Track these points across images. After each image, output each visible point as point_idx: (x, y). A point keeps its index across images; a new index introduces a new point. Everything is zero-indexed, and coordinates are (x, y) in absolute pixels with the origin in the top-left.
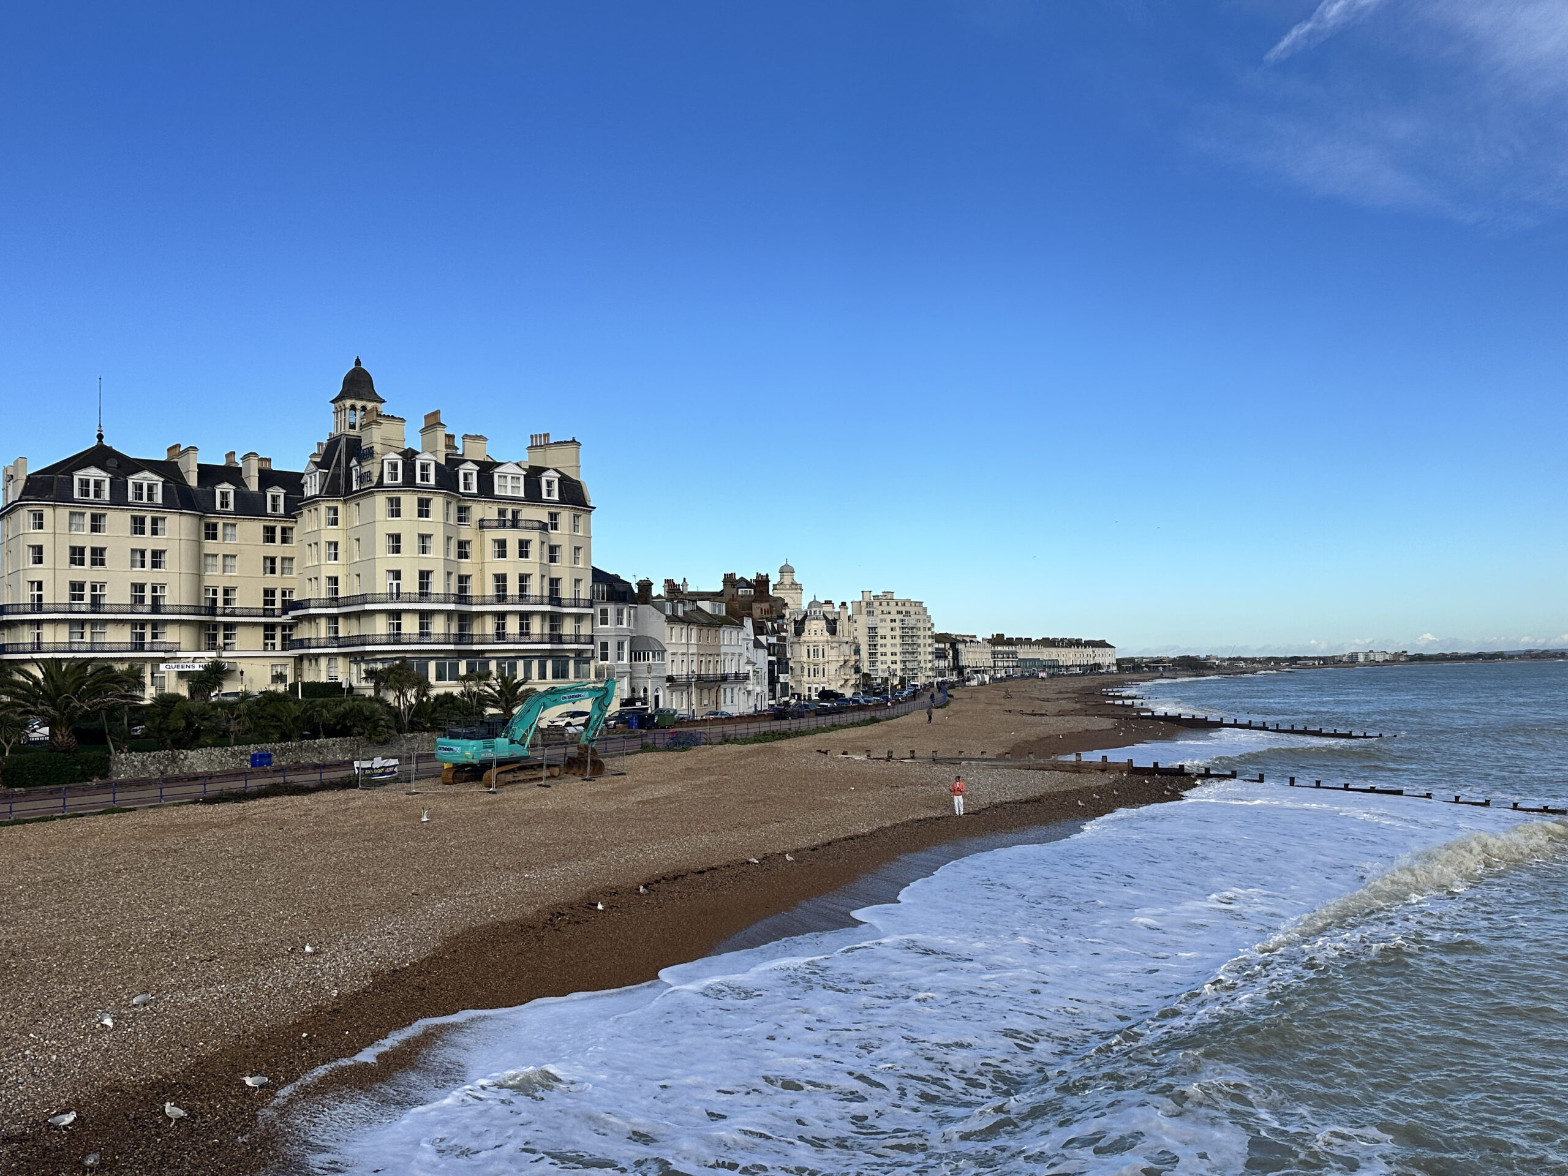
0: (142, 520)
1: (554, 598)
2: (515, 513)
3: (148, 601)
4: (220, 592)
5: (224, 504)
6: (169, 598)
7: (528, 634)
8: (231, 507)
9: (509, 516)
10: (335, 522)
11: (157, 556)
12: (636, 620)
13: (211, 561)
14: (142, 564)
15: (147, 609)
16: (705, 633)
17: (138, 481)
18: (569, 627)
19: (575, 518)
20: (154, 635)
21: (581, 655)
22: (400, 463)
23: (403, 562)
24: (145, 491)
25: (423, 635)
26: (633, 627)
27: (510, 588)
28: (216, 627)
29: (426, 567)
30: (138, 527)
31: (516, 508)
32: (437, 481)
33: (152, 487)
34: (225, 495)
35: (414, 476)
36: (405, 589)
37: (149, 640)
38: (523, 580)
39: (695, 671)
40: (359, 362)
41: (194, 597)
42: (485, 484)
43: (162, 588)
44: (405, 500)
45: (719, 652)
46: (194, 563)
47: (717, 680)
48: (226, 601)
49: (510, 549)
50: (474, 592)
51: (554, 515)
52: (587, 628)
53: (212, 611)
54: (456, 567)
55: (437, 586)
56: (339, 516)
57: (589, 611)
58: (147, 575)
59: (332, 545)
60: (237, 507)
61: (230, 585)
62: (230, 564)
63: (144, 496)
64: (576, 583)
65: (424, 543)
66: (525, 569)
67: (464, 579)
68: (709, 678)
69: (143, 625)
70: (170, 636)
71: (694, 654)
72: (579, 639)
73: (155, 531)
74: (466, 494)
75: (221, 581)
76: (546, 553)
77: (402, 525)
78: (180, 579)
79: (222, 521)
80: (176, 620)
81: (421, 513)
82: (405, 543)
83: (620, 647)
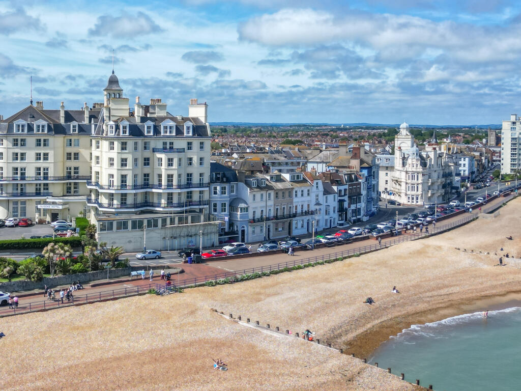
0: (40, 140)
1: (189, 184)
2: (171, 143)
3: (42, 175)
4: (73, 169)
5: (74, 130)
6: (51, 174)
8: (77, 132)
9: (168, 146)
10: (98, 147)
11: (46, 155)
12: (237, 190)
13: (69, 157)
14: (40, 159)
15: (42, 178)
16: (280, 194)
17: (38, 124)
18: (196, 197)
19: (202, 143)
20: (44, 189)
21: (201, 210)
22: (114, 126)
23: (114, 171)
24: (41, 128)
25: (123, 203)
26: (234, 193)
27: (164, 182)
28: (70, 184)
29: (124, 173)
30: (38, 143)
31: (171, 141)
32: (130, 134)
33: (43, 126)
34: (74, 127)
35: (119, 132)
36: (115, 184)
37: (42, 191)
38: (170, 177)
39: (272, 214)
40: (113, 72)
41: (61, 173)
42: (157, 131)
43: (47, 169)
44: (116, 143)
45: (292, 203)
46: (61, 157)
47: (290, 217)
48: (75, 173)
49: (164, 162)
50: (150, 182)
51: (189, 144)
52: (206, 197)
53: (69, 177)
54: (142, 170)
55: (129, 182)
56: (100, 145)
57: (207, 189)
58: (42, 164)
59: (98, 158)
60: (79, 132)
61: (76, 166)
62: (76, 156)
63: (41, 130)
64: (201, 175)
65: (124, 162)
66: (170, 172)
67: (146, 175)
68: (283, 217)
69: (40, 185)
70: (51, 190)
71: (271, 206)
72: (200, 203)
73: (45, 145)
74: (146, 137)
75: (73, 164)
76: (184, 162)
77: (114, 154)
78: (55, 166)
79: (73, 138)
80: (53, 183)
81: (122, 149)
82: (115, 162)
83: (224, 205)
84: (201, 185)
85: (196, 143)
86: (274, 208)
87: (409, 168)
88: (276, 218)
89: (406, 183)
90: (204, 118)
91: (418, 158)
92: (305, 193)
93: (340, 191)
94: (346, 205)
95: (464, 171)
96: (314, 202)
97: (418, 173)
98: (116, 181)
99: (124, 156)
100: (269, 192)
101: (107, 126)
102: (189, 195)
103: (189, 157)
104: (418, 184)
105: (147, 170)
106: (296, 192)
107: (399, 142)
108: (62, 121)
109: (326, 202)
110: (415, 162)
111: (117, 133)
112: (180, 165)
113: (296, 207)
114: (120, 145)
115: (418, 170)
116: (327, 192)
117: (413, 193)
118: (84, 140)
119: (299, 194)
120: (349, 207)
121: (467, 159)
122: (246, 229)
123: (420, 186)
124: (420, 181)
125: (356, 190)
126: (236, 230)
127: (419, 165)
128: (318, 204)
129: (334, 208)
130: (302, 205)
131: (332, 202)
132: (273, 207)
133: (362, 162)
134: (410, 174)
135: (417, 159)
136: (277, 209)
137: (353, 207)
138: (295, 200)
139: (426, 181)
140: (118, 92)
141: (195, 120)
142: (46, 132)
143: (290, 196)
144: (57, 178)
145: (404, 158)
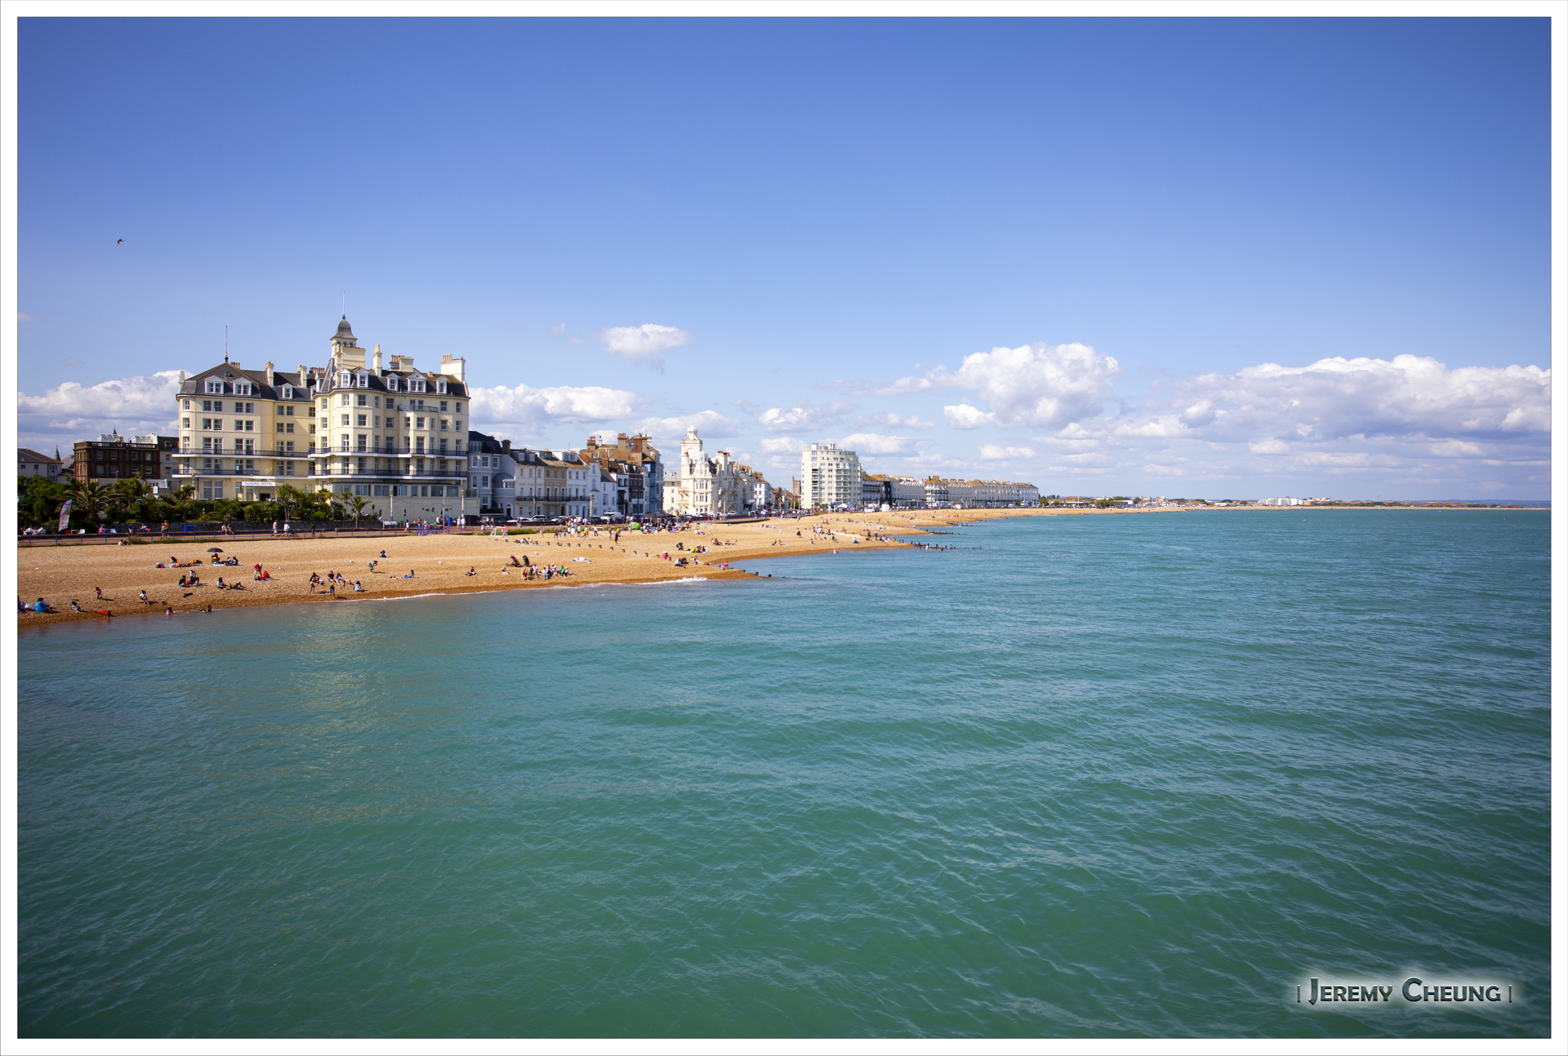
0: (241, 404)
1: (443, 451)
2: (421, 402)
3: (244, 448)
4: (285, 443)
5: (288, 395)
6: (256, 446)
7: (422, 471)
8: (291, 397)
9: (417, 404)
10: (325, 407)
11: (250, 425)
12: (501, 463)
13: (280, 427)
14: (241, 428)
15: (244, 453)
16: (552, 472)
17: (239, 384)
18: (452, 467)
19: (458, 405)
20: (248, 467)
21: (458, 483)
22: (349, 376)
23: (350, 430)
24: (242, 388)
25: (361, 470)
26: (498, 468)
27: (413, 445)
28: (282, 462)
29: (362, 432)
30: (239, 408)
31: (421, 399)
32: (370, 385)
33: (245, 387)
34: (287, 390)
35: (356, 383)
36: (351, 445)
37: (245, 468)
38: (420, 440)
39: (543, 494)
40: (344, 318)
41: (270, 446)
42: (402, 386)
43: (252, 441)
44: (352, 396)
45: (565, 484)
46: (271, 427)
47: (563, 500)
48: (288, 449)
49: (413, 423)
50: (395, 446)
51: (444, 404)
52: (464, 468)
53: (281, 454)
54: (383, 433)
55: (369, 443)
56: (328, 404)
57: (466, 458)
58: (244, 434)
59: (325, 420)
60: (294, 397)
61: (290, 440)
62: (291, 428)
63: (242, 392)
64: (458, 442)
65: (362, 420)
66: (420, 434)
67: (389, 439)
68: (555, 499)
69: (241, 461)
70: (256, 467)
71: (541, 485)
72: (458, 474)
73: (248, 411)
74: (390, 392)
75: (286, 437)
76: (438, 425)
77: (350, 410)
78: (261, 437)
79: (286, 405)
80: (259, 459)
81: (360, 403)
82: (351, 420)
83: (485, 479)
84: (457, 453)
85: (451, 404)
86: (545, 487)
87: (696, 475)
88: (547, 499)
89: (694, 493)
90: (461, 375)
91: (707, 463)
92: (581, 475)
93: (619, 480)
94: (626, 497)
95: (760, 499)
96: (590, 488)
97: (707, 480)
98: (353, 442)
99: (362, 412)
100: (539, 468)
101: (339, 376)
102: (443, 462)
103: (443, 419)
104: (707, 493)
105: (390, 433)
106: (570, 473)
107: (686, 448)
108: (270, 382)
109: (605, 490)
110: (704, 467)
111: (353, 384)
112: (432, 426)
113: (570, 490)
114: (357, 398)
115: (707, 477)
116: (605, 479)
117: (702, 502)
118: (301, 408)
119: (574, 475)
120: (630, 501)
121: (763, 485)
122: (512, 507)
123: (709, 496)
124: (709, 490)
125: (638, 483)
126: (500, 507)
127: (708, 471)
128: (595, 490)
129: (613, 498)
130: (577, 490)
131: (611, 491)
132: (543, 486)
133: (644, 456)
134: (698, 483)
135: (706, 465)
136: (548, 489)
137: (634, 501)
138: (569, 482)
139: (716, 490)
140: (351, 341)
141: (450, 377)
142: (249, 393)
143: (564, 476)
144: (266, 453)
145: (691, 465)
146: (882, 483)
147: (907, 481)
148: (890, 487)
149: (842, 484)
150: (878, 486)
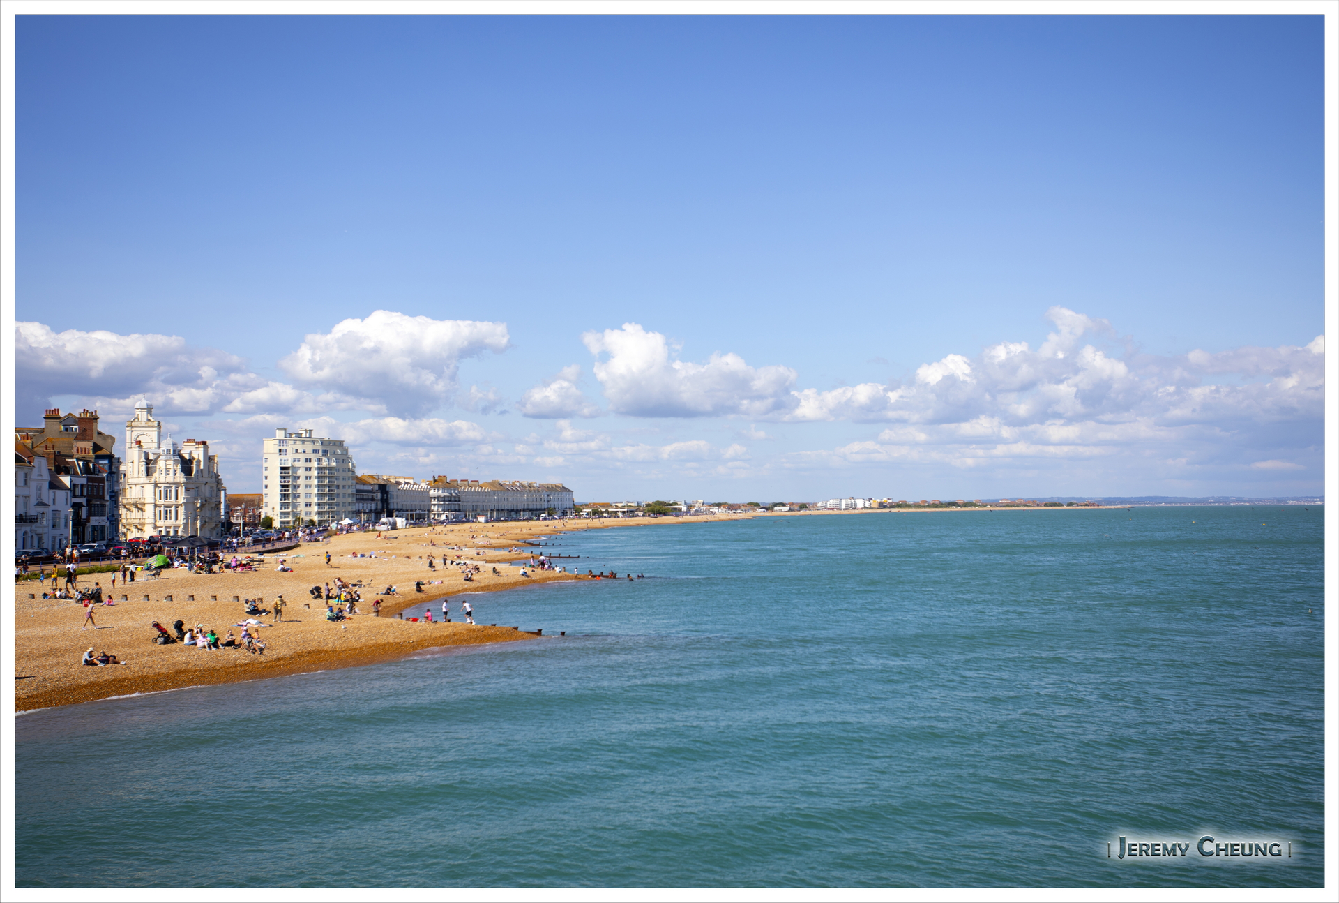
87: (159, 477)
89: (156, 506)
91: (177, 458)
92: (20, 479)
93: (73, 486)
94: (84, 513)
96: (33, 500)
97: (178, 485)
104: (177, 507)
107: (135, 434)
109: (54, 503)
110: (171, 465)
115: (177, 480)
116: (54, 484)
117: (168, 523)
120: (88, 519)
123: (181, 510)
124: (181, 500)
125: (98, 492)
127: (179, 471)
128: (41, 504)
129: (67, 517)
131: (63, 504)
133: (97, 448)
134: (162, 489)
135: (174, 460)
137: (94, 521)
139: (191, 500)
145: (148, 461)
146: (377, 487)
147: (406, 483)
148: (387, 492)
149: (327, 490)
150: (371, 491)
